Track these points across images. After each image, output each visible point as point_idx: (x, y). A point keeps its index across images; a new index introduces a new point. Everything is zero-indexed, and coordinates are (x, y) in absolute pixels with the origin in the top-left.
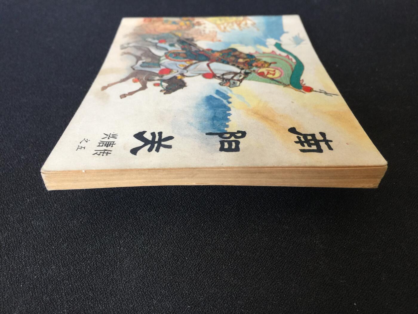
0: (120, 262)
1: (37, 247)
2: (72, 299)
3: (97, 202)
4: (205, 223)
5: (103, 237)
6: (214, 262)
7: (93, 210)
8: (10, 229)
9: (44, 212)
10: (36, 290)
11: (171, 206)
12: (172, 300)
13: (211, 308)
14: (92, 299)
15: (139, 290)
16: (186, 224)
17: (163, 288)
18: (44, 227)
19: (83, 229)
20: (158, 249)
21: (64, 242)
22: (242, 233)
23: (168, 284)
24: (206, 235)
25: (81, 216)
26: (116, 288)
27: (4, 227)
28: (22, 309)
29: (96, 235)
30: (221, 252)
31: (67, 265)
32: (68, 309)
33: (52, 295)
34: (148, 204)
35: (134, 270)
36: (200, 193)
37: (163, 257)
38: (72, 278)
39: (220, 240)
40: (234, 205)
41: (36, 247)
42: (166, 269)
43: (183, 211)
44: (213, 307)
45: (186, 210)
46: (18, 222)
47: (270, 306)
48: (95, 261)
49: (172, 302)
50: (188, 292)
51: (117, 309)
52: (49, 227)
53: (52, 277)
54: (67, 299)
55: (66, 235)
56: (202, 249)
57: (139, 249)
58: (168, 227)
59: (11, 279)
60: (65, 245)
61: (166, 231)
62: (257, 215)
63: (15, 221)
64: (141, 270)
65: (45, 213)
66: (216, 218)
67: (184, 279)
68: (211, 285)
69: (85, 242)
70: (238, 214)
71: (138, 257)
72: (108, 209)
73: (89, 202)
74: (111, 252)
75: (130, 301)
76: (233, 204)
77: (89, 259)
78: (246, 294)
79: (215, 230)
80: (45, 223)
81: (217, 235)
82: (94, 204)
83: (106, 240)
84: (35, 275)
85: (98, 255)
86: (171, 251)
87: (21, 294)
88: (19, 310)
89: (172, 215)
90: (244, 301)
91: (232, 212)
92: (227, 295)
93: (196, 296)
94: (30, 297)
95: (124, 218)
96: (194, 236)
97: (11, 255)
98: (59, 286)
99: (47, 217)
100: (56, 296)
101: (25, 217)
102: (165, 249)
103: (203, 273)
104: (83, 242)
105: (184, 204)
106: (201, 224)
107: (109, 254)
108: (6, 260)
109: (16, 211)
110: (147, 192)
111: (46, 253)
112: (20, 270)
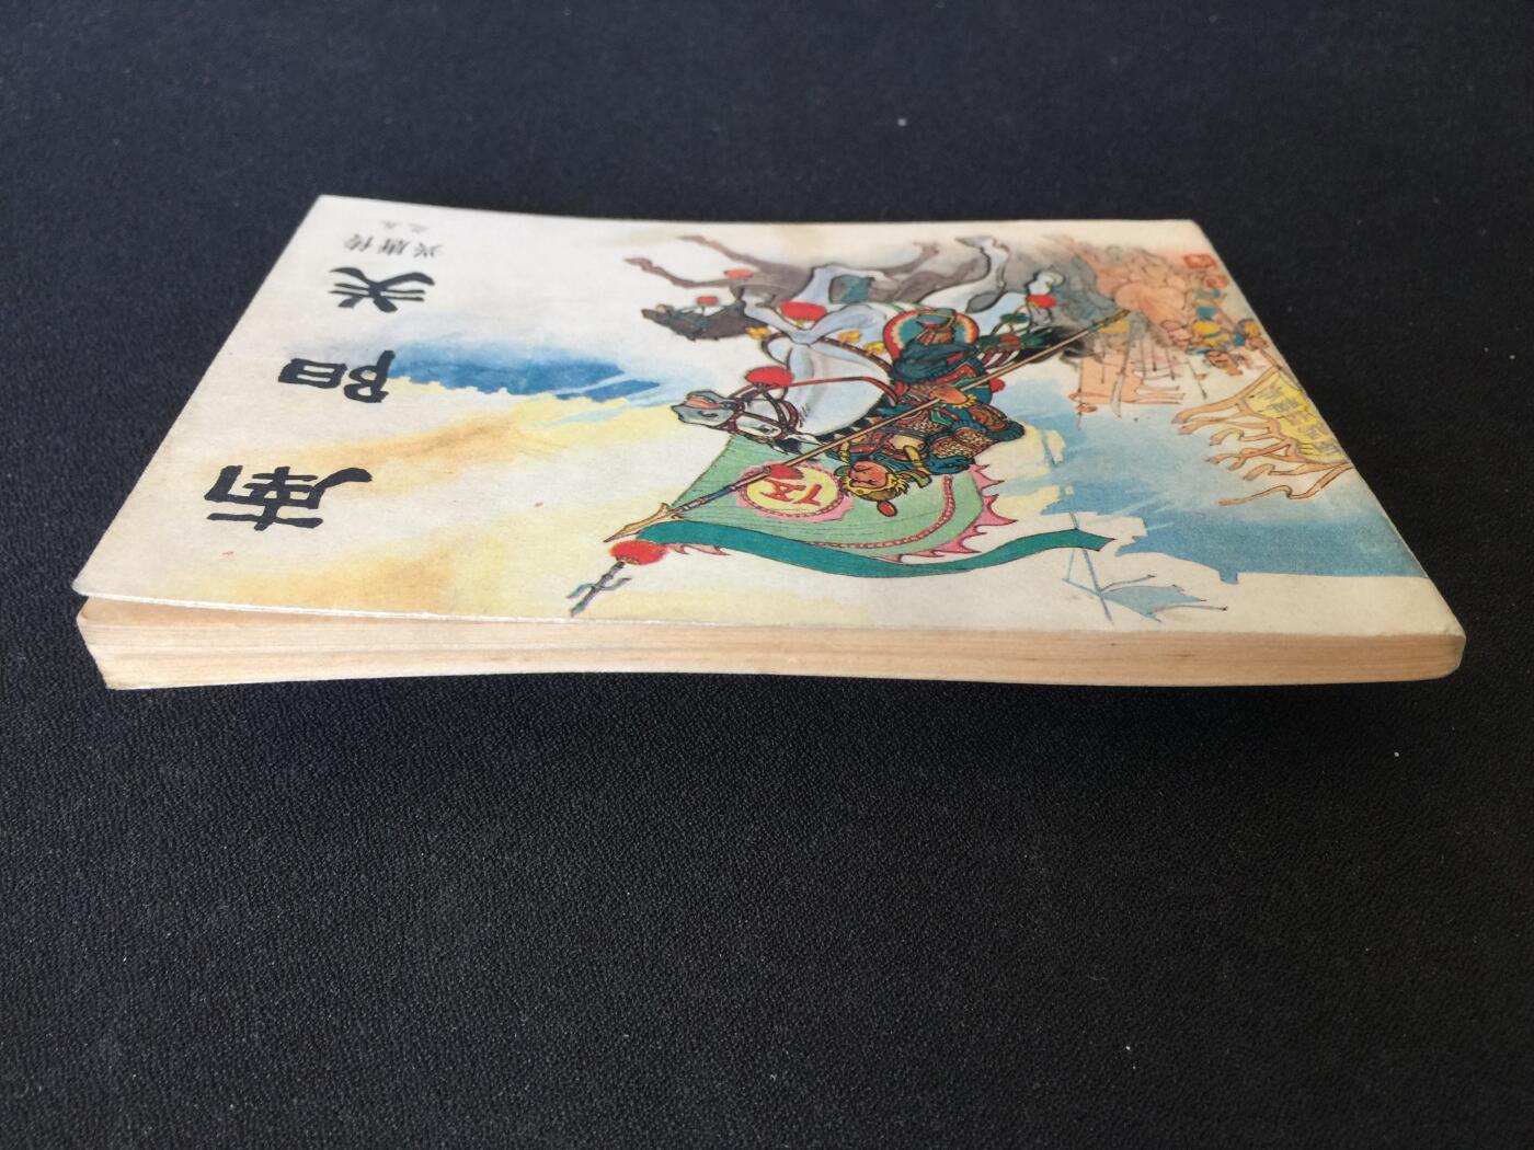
0: (426, 898)
1: (175, 844)
2: (276, 1003)
3: (362, 715)
4: (691, 789)
5: (378, 820)
6: (710, 907)
7: (348, 737)
8: (94, 788)
9: (199, 739)
10: (170, 971)
11: (590, 735)
12: (576, 1015)
13: (691, 1043)
14: (336, 1005)
15: (478, 981)
16: (633, 791)
17: (551, 978)
18: (196, 784)
19: (316, 796)
20: (544, 864)
21: (256, 832)
22: (805, 823)
23: (566, 966)
24: (694, 824)
25: (313, 756)
26: (410, 976)
27: (75, 781)
28: (125, 1028)
29: (355, 815)
30: (734, 878)
31: (266, 902)
32: (265, 1032)
33: (216, 988)
34: (519, 724)
35: (467, 925)
36: (683, 694)
37: (557, 889)
38: (278, 941)
39: (735, 843)
40: (785, 738)
41: (171, 845)
42: (565, 924)
43: (626, 750)
44: (698, 1039)
45: (635, 748)
46: (116, 768)
47: (869, 1043)
48: (351, 892)
49: (577, 1023)
50: (627, 992)
51: (412, 1035)
52: (213, 785)
53: (219, 937)
54: (262, 1001)
55: (264, 812)
56: (677, 868)
57: (486, 860)
58: (578, 797)
59: (94, 938)
60: (261, 841)
61: (571, 809)
62: (856, 769)
63: (106, 765)
64: (489, 925)
65: (201, 744)
66: (727, 775)
67: (617, 955)
68: (698, 976)
69: (323, 835)
70: (799, 764)
71: (482, 885)
72: (397, 736)
73: (339, 713)
74: (400, 866)
75: (451, 1013)
76: (785, 732)
77: (332, 884)
78: (800, 1006)
79: (722, 812)
80: (201, 773)
81: (728, 827)
82: (353, 719)
83: (386, 832)
84: (168, 929)
85: (360, 875)
86: (583, 872)
87: (122, 985)
88: (116, 1030)
89: (592, 760)
90: (794, 1025)
91: (777, 758)
92: (743, 1005)
93: (649, 1007)
94: (149, 994)
95: (445, 765)
96: (655, 829)
97: (94, 866)
98: (238, 962)
99: (208, 755)
100: (230, 994)
101: (138, 754)
102: (565, 863)
103: (675, 938)
104: (316, 834)
105: (631, 727)
106: (680, 792)
107: (394, 875)
108: (78, 881)
109: (111, 733)
110: (518, 687)
111: (200, 864)
112: (121, 912)
